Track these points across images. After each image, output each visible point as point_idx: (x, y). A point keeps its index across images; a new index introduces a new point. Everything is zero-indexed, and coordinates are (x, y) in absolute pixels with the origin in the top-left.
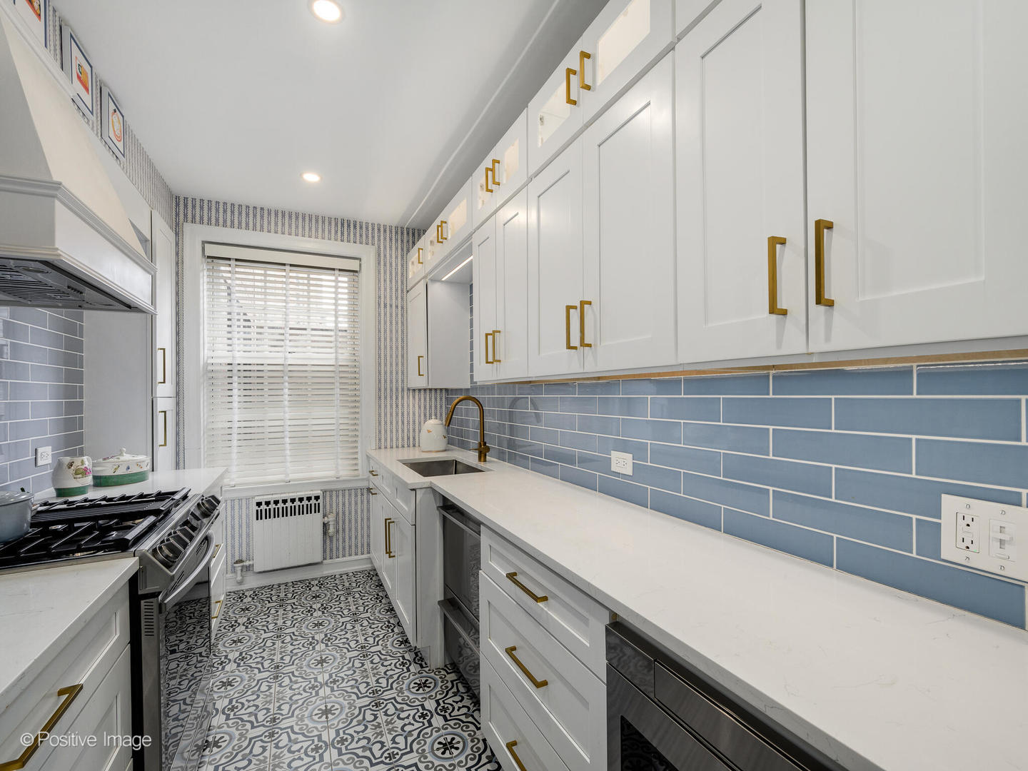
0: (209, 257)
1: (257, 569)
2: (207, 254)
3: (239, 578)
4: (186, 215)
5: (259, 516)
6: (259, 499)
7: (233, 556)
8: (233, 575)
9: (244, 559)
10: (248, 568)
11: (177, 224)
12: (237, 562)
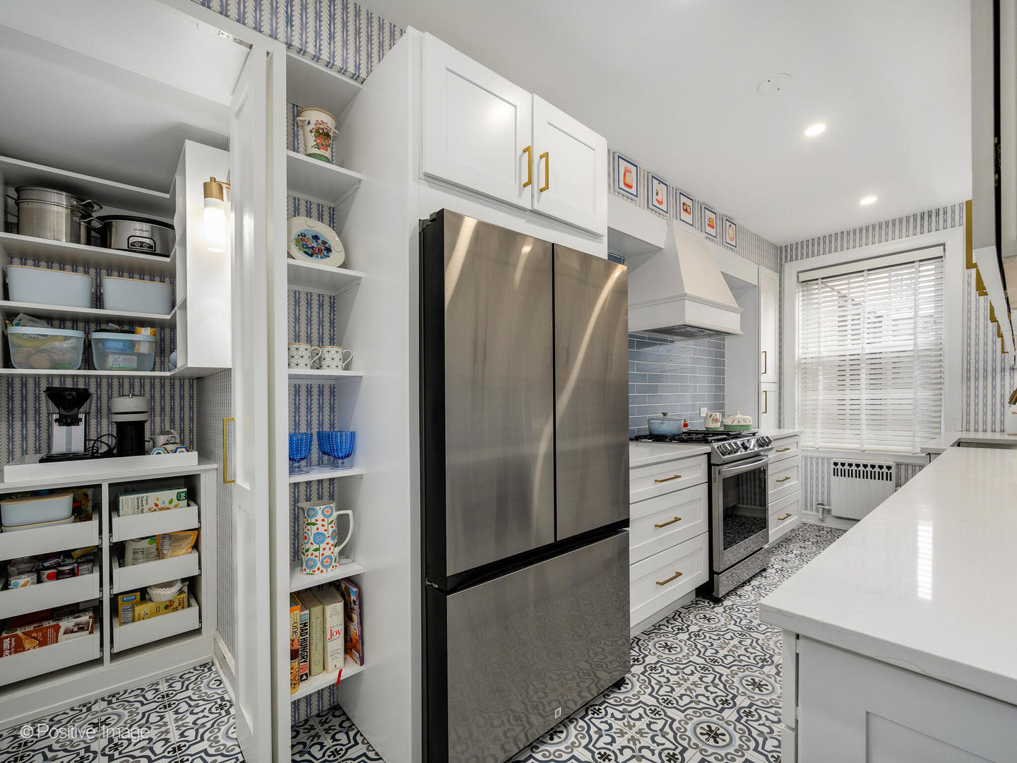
0: (802, 282)
1: (834, 513)
2: (800, 280)
3: (821, 516)
4: (786, 258)
5: (835, 473)
6: (836, 460)
7: (817, 499)
8: (814, 513)
9: (825, 503)
10: (829, 511)
11: (781, 266)
12: (819, 504)
